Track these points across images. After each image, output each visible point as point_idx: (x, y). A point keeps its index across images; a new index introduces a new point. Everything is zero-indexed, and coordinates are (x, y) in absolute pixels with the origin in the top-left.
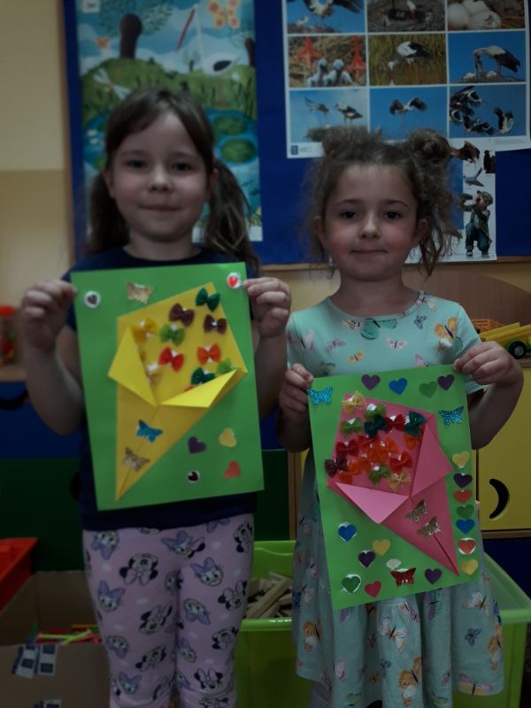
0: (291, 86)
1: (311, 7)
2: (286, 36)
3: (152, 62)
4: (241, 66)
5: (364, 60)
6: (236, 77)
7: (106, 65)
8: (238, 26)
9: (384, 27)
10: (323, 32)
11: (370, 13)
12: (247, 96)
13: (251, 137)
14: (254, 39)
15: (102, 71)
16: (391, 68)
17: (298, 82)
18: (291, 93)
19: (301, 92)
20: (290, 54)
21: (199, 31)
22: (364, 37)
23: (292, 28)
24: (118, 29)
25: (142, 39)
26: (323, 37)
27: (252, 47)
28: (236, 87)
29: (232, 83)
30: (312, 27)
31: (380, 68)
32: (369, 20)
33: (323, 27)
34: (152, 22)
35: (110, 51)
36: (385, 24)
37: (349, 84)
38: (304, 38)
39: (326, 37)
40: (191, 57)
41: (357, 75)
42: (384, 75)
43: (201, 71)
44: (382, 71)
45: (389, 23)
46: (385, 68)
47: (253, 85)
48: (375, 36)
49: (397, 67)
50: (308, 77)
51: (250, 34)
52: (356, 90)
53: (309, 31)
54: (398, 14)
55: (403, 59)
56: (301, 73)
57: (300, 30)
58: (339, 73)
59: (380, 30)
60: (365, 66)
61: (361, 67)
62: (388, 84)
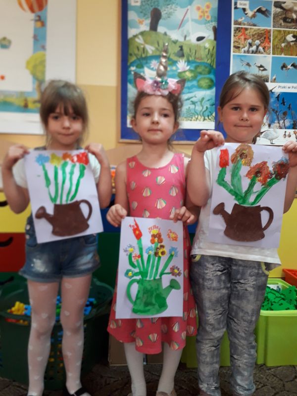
0: (234, 52)
1: (246, 12)
2: (233, 26)
3: (165, 34)
4: (210, 40)
5: (270, 41)
6: (207, 45)
7: (142, 33)
8: (209, 19)
9: (281, 26)
10: (251, 26)
11: (274, 19)
12: (212, 56)
13: (212, 76)
14: (216, 27)
15: (140, 36)
16: (283, 47)
17: (237, 50)
18: (234, 55)
19: (238, 56)
20: (234, 36)
21: (190, 20)
22: (271, 30)
23: (236, 23)
24: (149, 15)
25: (161, 22)
26: (251, 28)
27: (215, 30)
28: (207, 50)
29: (205, 48)
30: (246, 23)
31: (278, 46)
32: (274, 22)
33: (251, 23)
34: (166, 13)
35: (145, 26)
36: (281, 24)
37: (262, 53)
38: (242, 28)
39: (253, 29)
40: (185, 33)
41: (266, 49)
42: (279, 50)
43: (190, 40)
44: (278, 48)
45: (283, 24)
46: (280, 47)
47: (215, 50)
48: (276, 30)
49: (286, 46)
50: (242, 48)
51: (215, 24)
52: (265, 56)
53: (244, 24)
54: (288, 20)
55: (289, 43)
56: (239, 46)
57: (240, 24)
58: (258, 47)
59: (278, 27)
60: (270, 45)
61: (268, 45)
62: (281, 55)
